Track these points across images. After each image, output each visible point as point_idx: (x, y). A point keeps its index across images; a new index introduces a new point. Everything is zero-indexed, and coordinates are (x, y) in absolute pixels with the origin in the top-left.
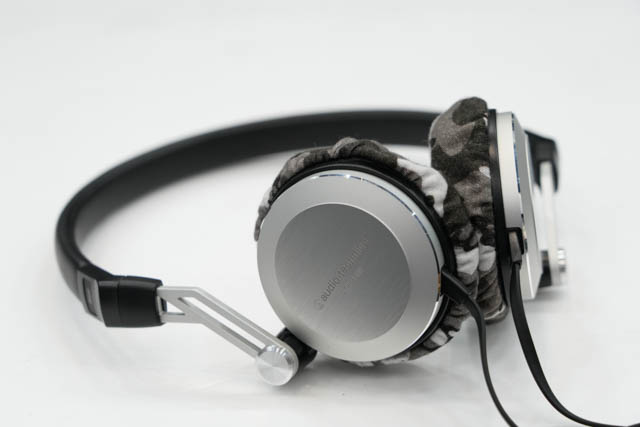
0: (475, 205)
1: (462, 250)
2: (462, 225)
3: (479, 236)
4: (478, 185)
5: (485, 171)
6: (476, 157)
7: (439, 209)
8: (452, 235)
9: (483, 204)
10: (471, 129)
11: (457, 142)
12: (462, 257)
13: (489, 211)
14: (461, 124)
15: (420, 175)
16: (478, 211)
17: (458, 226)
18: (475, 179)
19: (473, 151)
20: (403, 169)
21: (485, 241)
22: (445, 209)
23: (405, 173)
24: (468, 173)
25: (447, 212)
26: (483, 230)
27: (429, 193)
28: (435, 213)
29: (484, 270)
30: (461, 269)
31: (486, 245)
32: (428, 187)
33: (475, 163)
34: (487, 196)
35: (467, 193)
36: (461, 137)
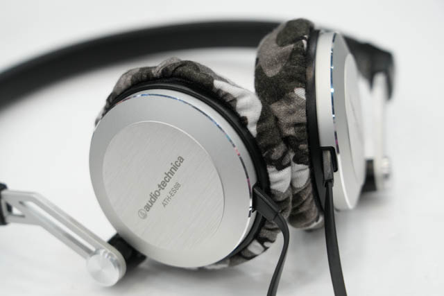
0: (289, 126)
1: (274, 169)
2: (274, 146)
3: (292, 155)
4: (292, 106)
5: (300, 92)
6: (292, 79)
7: (253, 130)
8: (264, 155)
9: (296, 125)
10: (290, 51)
11: (276, 64)
12: (274, 175)
13: (303, 131)
14: (282, 45)
15: (235, 97)
16: (291, 132)
17: (270, 147)
18: (290, 100)
19: (290, 73)
20: (219, 90)
21: (297, 160)
22: (258, 130)
23: (221, 94)
24: (284, 94)
25: (260, 133)
26: (296, 150)
27: (242, 114)
28: (249, 133)
29: (298, 186)
30: (273, 187)
31: (298, 163)
32: (242, 109)
33: (292, 84)
34: (301, 117)
35: (282, 114)
36: (280, 59)
